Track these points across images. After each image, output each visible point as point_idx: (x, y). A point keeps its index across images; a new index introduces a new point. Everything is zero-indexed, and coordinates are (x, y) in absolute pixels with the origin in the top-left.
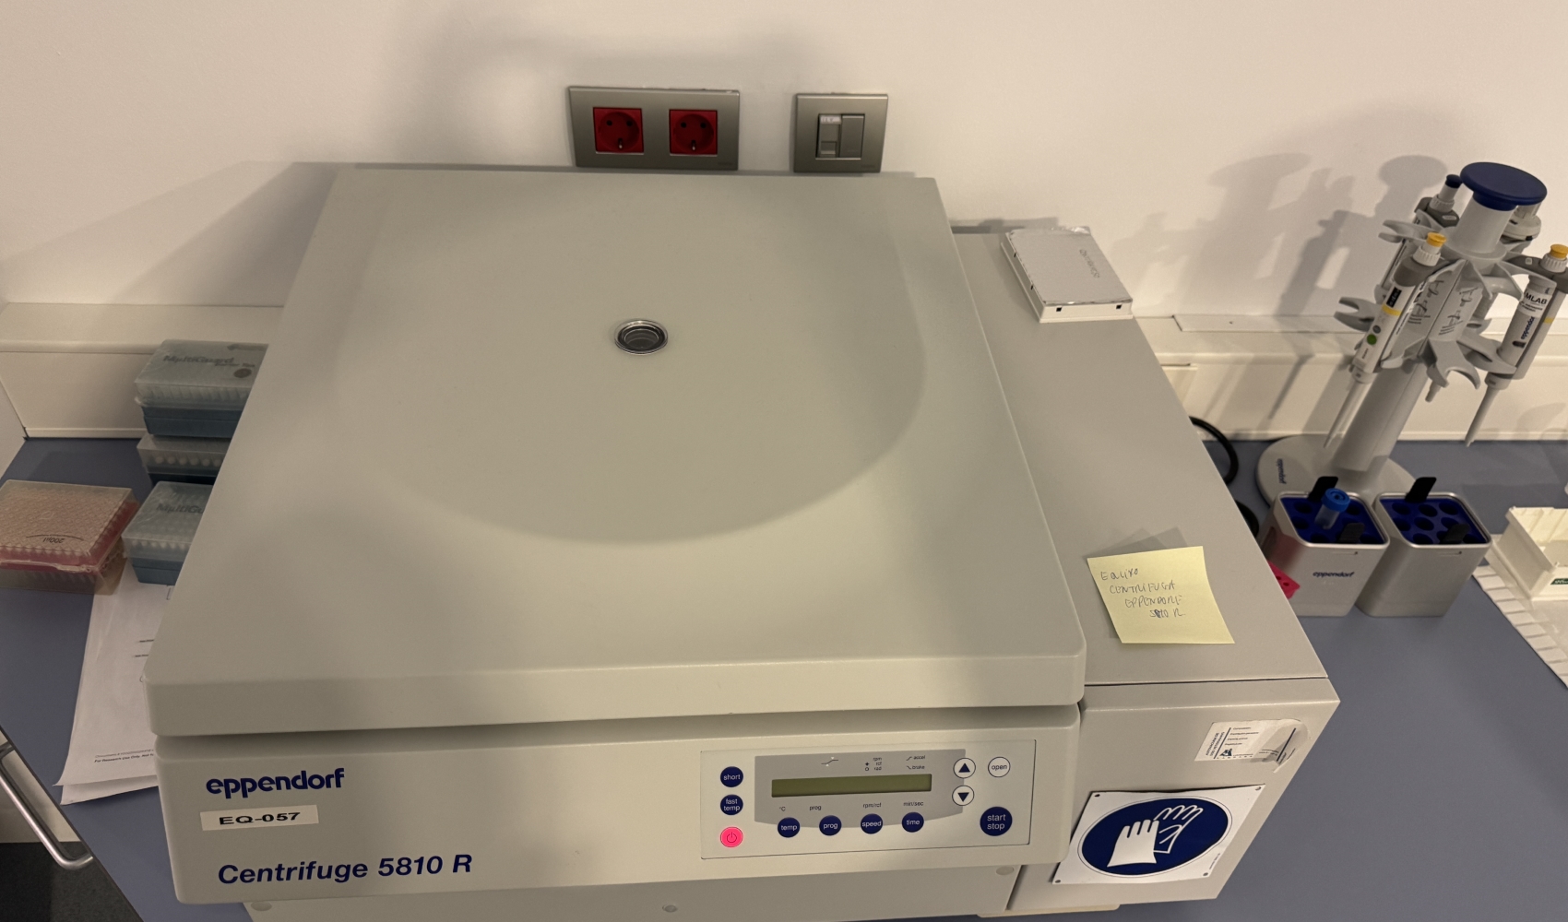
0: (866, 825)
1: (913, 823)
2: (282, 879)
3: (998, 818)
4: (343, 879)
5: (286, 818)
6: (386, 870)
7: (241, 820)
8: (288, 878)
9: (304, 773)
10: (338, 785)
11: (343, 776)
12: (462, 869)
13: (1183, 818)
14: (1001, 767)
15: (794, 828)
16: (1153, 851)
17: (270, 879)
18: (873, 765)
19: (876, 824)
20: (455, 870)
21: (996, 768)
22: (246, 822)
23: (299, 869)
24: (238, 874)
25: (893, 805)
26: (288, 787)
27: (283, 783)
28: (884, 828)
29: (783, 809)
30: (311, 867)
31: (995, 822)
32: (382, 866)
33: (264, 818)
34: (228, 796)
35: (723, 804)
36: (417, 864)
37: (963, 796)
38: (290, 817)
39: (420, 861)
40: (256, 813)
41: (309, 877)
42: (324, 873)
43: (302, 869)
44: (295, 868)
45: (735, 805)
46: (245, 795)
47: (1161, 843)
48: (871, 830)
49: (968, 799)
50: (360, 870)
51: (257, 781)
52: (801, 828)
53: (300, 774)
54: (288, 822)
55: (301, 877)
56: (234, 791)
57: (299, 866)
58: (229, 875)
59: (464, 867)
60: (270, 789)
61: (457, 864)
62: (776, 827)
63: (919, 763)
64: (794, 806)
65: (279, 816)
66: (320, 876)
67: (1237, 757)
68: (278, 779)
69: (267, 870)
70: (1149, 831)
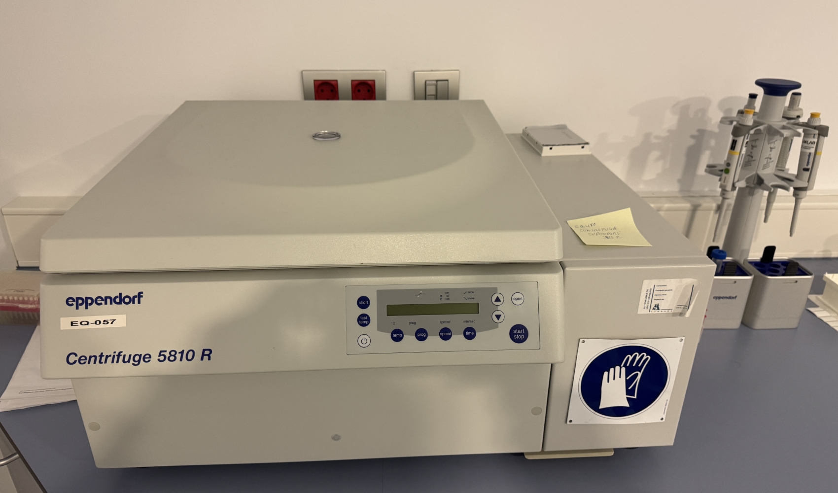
0: (442, 334)
1: (470, 334)
2: (102, 363)
3: (520, 332)
4: (136, 363)
5: (108, 323)
6: (162, 358)
7: (83, 323)
8: (106, 362)
9: (120, 294)
10: (139, 302)
11: (142, 296)
12: (206, 358)
13: (639, 365)
14: (518, 299)
15: (400, 336)
16: (625, 396)
17: (95, 362)
18: (444, 297)
19: (448, 334)
20: (202, 359)
21: (516, 299)
22: (85, 325)
23: (112, 356)
24: (77, 359)
25: (457, 322)
26: (111, 303)
27: (108, 300)
28: (453, 336)
29: (393, 323)
30: (119, 355)
31: (519, 334)
32: (160, 355)
33: (96, 323)
34: (77, 308)
35: (359, 319)
36: (180, 354)
37: (498, 317)
38: (111, 322)
39: (182, 353)
40: (92, 319)
41: (118, 362)
42: (126, 359)
43: (114, 356)
44: (110, 356)
45: (366, 320)
46: (87, 308)
47: (630, 388)
48: (446, 338)
49: (501, 318)
50: (147, 358)
51: (94, 299)
52: (404, 336)
53: (118, 295)
54: (109, 325)
55: (113, 362)
56: (81, 304)
57: (112, 354)
58: (72, 359)
59: (207, 357)
60: (101, 304)
61: (203, 355)
62: (390, 334)
63: (471, 295)
64: (401, 322)
65: (104, 321)
66: (124, 361)
67: (663, 311)
68: (106, 298)
69: (94, 356)
70: (620, 377)
